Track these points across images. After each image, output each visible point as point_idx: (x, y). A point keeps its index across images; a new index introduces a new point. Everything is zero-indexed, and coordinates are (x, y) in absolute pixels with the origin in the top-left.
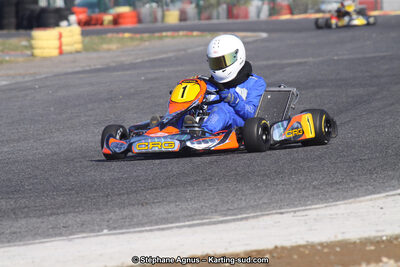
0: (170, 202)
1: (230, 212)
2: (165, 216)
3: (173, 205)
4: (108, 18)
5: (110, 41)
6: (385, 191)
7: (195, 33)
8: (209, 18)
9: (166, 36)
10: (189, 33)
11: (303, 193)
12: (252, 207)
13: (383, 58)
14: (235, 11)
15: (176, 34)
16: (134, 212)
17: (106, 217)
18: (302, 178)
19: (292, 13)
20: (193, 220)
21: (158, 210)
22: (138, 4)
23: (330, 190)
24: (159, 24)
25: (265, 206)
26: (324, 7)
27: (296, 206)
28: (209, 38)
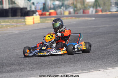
0: (66, 67)
1: (84, 70)
2: (65, 71)
3: (67, 68)
4: (47, 13)
5: (48, 20)
7: (73, 18)
8: (77, 13)
9: (65, 19)
10: (71, 18)
11: (106, 65)
12: (91, 68)
14: (85, 11)
15: (67, 18)
16: (56, 70)
17: (48, 71)
18: (106, 60)
19: (102, 12)
20: (73, 72)
21: (63, 69)
22: (56, 9)
23: (114, 64)
24: (63, 15)
25: (94, 68)
26: (111, 10)
27: (104, 68)
28: (77, 19)
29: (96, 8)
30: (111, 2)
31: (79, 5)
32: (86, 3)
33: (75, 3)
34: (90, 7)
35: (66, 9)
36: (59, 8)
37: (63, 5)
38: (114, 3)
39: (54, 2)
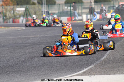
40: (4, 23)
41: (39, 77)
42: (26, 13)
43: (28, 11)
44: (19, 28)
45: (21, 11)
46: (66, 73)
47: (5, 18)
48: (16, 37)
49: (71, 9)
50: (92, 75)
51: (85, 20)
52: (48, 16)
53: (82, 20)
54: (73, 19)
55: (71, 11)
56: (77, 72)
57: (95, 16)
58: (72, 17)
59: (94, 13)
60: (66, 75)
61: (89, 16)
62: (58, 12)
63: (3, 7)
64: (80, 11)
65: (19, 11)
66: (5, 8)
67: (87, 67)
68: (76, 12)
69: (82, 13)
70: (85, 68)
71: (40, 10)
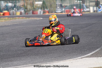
0: (18, 61)
1: (33, 63)
2: (17, 64)
3: (19, 61)
4: (2, 14)
5: (2, 20)
6: (73, 58)
7: (24, 18)
8: (28, 14)
9: (17, 18)
10: (22, 18)
11: (52, 59)
12: (39, 62)
13: (72, 25)
14: (34, 12)
15: (19, 18)
17: (2, 64)
18: (52, 55)
19: (49, 13)
20: (24, 65)
21: (15, 63)
22: (9, 10)
23: (59, 58)
24: (15, 15)
25: (42, 62)
26: (57, 12)
27: (50, 62)
28: (28, 19)
29: (44, 9)
30: (56, 5)
31: (29, 7)
32: (35, 5)
33: (26, 5)
34: (39, 8)
35: (18, 10)
36: (11, 9)
37: (15, 6)
38: (59, 5)
39: (7, 4)
40: (25, 14)
41: (55, 58)
42: (43, 6)
43: (45, 4)
44: (38, 19)
45: (39, 4)
46: (77, 56)
47: (26, 10)
48: (35, 26)
49: (80, 2)
50: (99, 57)
51: (92, 11)
52: (62, 8)
53: (89, 11)
54: (82, 11)
55: (80, 4)
56: (86, 55)
57: (100, 8)
58: (81, 9)
59: (99, 5)
60: (77, 57)
61: (95, 8)
62: (70, 5)
63: (25, 1)
64: (88, 4)
65: (37, 4)
66: (26, 2)
67: (94, 51)
68: (85, 5)
69: (89, 6)
70: (93, 51)
71: (54, 3)
